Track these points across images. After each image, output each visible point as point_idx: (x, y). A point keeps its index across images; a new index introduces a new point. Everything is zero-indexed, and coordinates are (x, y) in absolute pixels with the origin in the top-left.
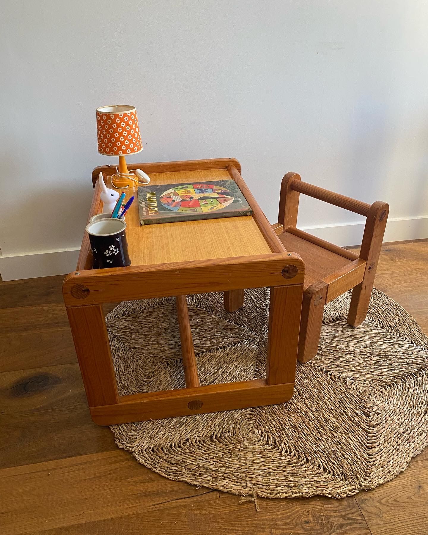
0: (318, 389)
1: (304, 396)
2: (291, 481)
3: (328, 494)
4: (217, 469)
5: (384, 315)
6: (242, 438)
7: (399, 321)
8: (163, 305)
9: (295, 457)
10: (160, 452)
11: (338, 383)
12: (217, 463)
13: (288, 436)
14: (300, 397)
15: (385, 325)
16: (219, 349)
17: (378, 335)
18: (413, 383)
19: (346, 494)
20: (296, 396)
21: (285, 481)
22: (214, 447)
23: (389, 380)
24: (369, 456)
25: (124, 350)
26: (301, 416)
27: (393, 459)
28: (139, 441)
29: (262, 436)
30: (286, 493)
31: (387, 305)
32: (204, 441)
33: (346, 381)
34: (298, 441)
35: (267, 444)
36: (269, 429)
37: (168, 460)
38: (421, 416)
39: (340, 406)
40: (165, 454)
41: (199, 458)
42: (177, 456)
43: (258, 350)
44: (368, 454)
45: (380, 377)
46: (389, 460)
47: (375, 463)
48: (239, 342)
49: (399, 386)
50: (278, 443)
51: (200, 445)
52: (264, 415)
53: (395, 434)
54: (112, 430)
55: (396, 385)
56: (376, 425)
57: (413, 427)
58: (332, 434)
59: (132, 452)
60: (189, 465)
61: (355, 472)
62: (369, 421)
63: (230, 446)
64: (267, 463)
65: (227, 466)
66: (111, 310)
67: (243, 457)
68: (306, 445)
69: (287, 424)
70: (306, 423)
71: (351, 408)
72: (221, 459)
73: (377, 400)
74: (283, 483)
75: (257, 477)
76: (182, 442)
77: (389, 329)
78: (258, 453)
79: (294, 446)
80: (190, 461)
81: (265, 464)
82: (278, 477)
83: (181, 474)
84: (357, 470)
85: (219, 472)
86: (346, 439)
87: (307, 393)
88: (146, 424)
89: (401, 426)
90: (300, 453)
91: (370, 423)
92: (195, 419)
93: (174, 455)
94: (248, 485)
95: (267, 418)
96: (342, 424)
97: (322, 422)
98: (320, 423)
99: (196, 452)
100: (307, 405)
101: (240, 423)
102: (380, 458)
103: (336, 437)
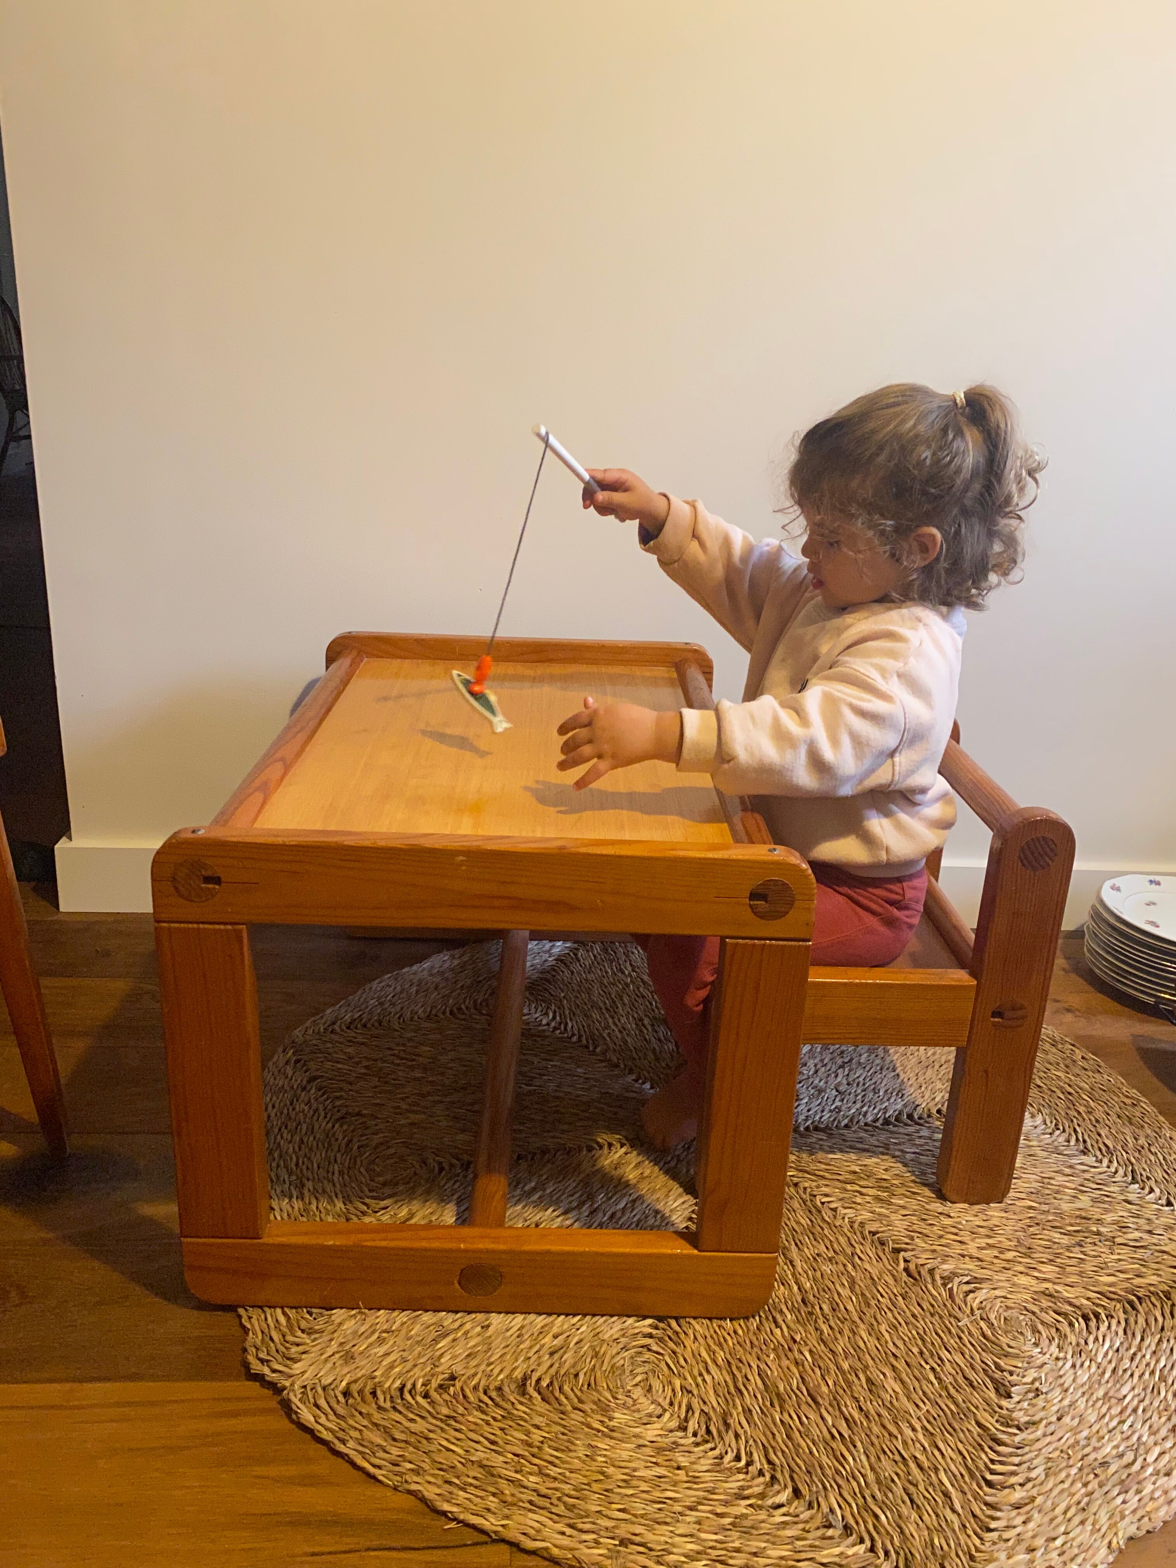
0: (863, 1294)
1: (817, 1308)
2: (738, 1550)
4: (519, 1476)
5: (1093, 1119)
6: (612, 1400)
7: (1135, 1139)
8: (463, 1017)
9: (761, 1479)
10: (363, 1400)
11: (926, 1287)
12: (522, 1461)
13: (747, 1412)
14: (803, 1309)
15: (1092, 1146)
16: (594, 1149)
18: (1160, 1319)
20: (792, 1303)
21: (719, 1545)
22: (524, 1412)
23: (1085, 1301)
24: (989, 1512)
25: (329, 1116)
26: (797, 1363)
27: (1066, 1533)
28: (311, 1363)
29: (671, 1404)
31: (1104, 1091)
32: (499, 1389)
33: (950, 1286)
34: (776, 1432)
35: (683, 1428)
36: (697, 1385)
37: (385, 1427)
39: (921, 1352)
40: (380, 1408)
41: (472, 1435)
42: (412, 1420)
44: (986, 1504)
45: (1057, 1287)
46: (1053, 1535)
47: (1006, 1535)
49: (1114, 1322)
50: (713, 1430)
51: (486, 1399)
52: (688, 1342)
53: (1082, 1459)
54: (243, 1320)
55: (1107, 1317)
56: (1028, 1423)
57: (1142, 1447)
58: (884, 1427)
59: (284, 1388)
60: (440, 1450)
61: (938, 1552)
62: (1007, 1409)
63: (572, 1415)
64: (674, 1486)
65: (552, 1473)
66: (318, 1011)
67: (605, 1456)
68: (801, 1451)
69: (753, 1381)
70: (811, 1385)
71: (957, 1363)
72: (535, 1450)
73: (1040, 1353)
74: (710, 1551)
75: (634, 1519)
76: (434, 1384)
77: (1104, 1156)
78: (648, 1451)
79: (761, 1448)
80: (447, 1439)
81: (664, 1486)
82: (699, 1530)
83: (412, 1470)
84: (945, 1547)
85: (525, 1487)
86: (925, 1448)
87: (827, 1301)
88: (342, 1317)
89: (1107, 1437)
90: (779, 1469)
91: (1010, 1416)
92: (488, 1326)
93: (406, 1417)
94: (602, 1540)
95: (697, 1355)
96: (921, 1404)
97: (860, 1389)
98: (852, 1391)
99: (470, 1418)
100: (821, 1334)
101: (613, 1357)
102: (1025, 1523)
103: (894, 1440)
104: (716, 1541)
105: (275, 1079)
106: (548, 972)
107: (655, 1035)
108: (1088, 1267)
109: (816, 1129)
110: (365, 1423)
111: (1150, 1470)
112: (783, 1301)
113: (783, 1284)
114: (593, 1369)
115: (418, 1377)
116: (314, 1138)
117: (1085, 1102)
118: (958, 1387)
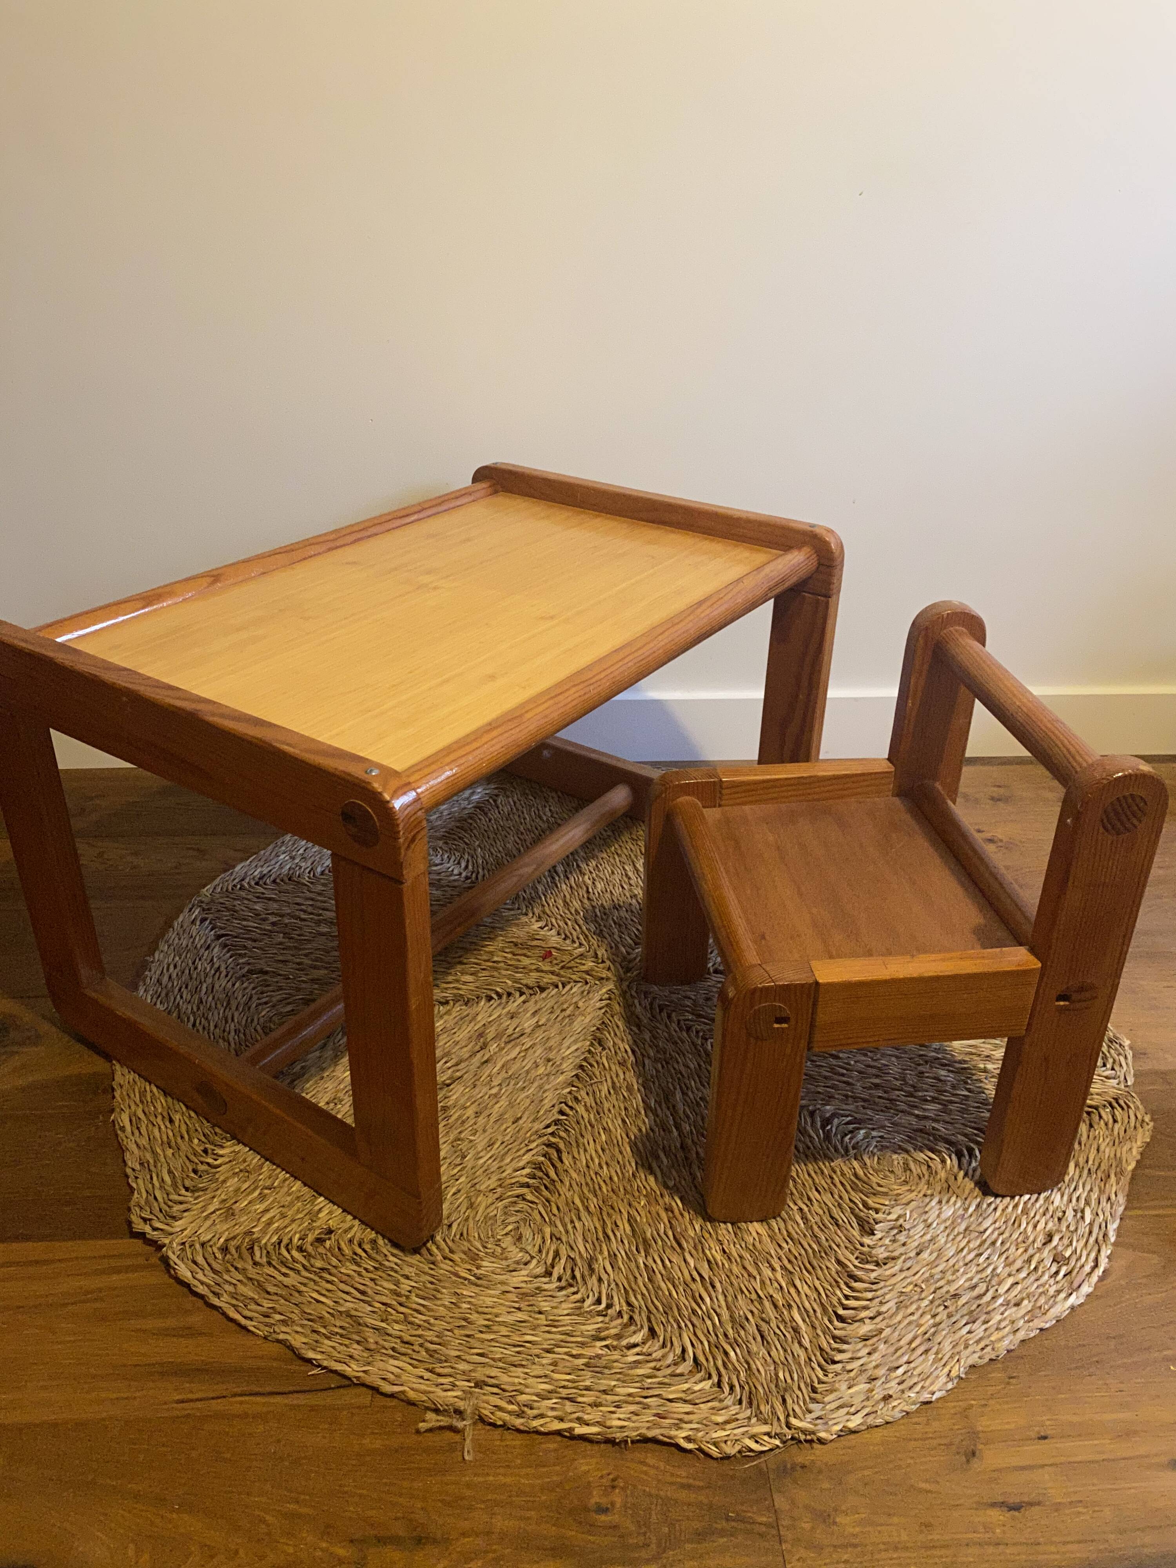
1: (694, 1153)
2: (587, 1389)
3: (688, 1439)
4: (384, 1325)
6: (482, 1249)
9: (619, 1321)
10: (241, 1257)
11: (806, 1129)
12: (389, 1309)
13: (613, 1257)
14: (680, 1155)
16: (493, 998)
19: (738, 1447)
20: (670, 1149)
21: (570, 1385)
22: (396, 1264)
23: (960, 1137)
24: (836, 1345)
25: (230, 975)
26: (668, 1208)
27: (909, 1363)
28: (191, 1220)
29: (540, 1251)
30: (561, 1420)
32: (373, 1241)
33: (829, 1127)
34: (638, 1275)
35: (548, 1273)
36: (567, 1232)
37: (258, 1281)
38: (1031, 1251)
40: (255, 1263)
41: (342, 1286)
42: (285, 1275)
43: (603, 1011)
44: (834, 1338)
45: (935, 1125)
46: (895, 1364)
47: (849, 1367)
48: (557, 987)
50: (578, 1274)
51: (359, 1251)
52: (563, 1190)
53: (934, 1292)
54: (130, 1180)
55: (980, 1153)
56: (887, 1258)
57: (996, 1278)
58: (744, 1268)
59: (164, 1245)
60: (310, 1302)
61: (782, 1385)
62: (869, 1246)
63: (442, 1265)
64: (533, 1330)
65: (417, 1321)
66: (228, 867)
67: (469, 1303)
68: (660, 1293)
69: (622, 1228)
70: (679, 1231)
71: (825, 1204)
72: (403, 1299)
73: (908, 1190)
74: (561, 1390)
75: (492, 1363)
76: (310, 1238)
78: (513, 1297)
79: (623, 1291)
80: (317, 1291)
81: (524, 1331)
82: (552, 1371)
83: (282, 1321)
84: (789, 1380)
85: (388, 1334)
86: (781, 1287)
88: (226, 1175)
89: (962, 1270)
90: (637, 1311)
91: (870, 1252)
93: (280, 1271)
94: (457, 1383)
95: (571, 1204)
96: (784, 1245)
97: (726, 1231)
98: (717, 1234)
99: (343, 1270)
100: (694, 1179)
101: (487, 1207)
102: (869, 1354)
103: (752, 1280)
104: (568, 1381)
105: (179, 939)
106: (465, 820)
107: (567, 881)
108: (970, 1103)
110: (240, 1277)
111: (1000, 1301)
112: (661, 1146)
113: (664, 1130)
114: (467, 1219)
115: (294, 1232)
116: (213, 998)
118: (823, 1227)
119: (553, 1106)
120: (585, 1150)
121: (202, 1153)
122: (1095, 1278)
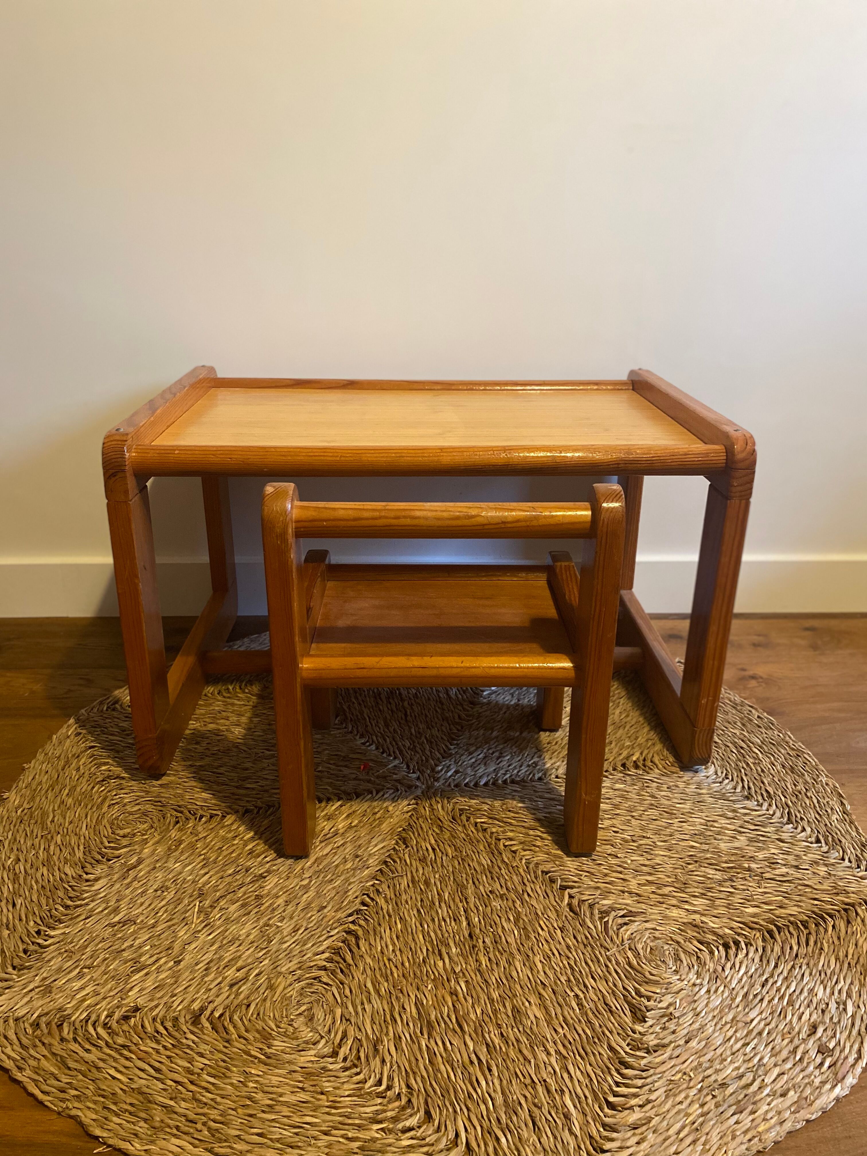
0: (525, 928)
1: (480, 941)
4: (172, 1103)
5: (759, 769)
6: (275, 1028)
7: (795, 785)
9: (398, 1103)
10: (49, 1032)
11: (585, 922)
12: (180, 1087)
13: (398, 1039)
14: (468, 942)
15: (756, 791)
17: (730, 814)
18: (795, 947)
22: (194, 1042)
23: (727, 931)
24: (605, 1133)
25: (93, 779)
26: (452, 993)
28: (10, 997)
29: (329, 1031)
31: (773, 744)
32: (176, 1019)
33: (606, 919)
34: (419, 1058)
35: (335, 1054)
36: (357, 1013)
37: (61, 1057)
38: (796, 1042)
39: (569, 980)
40: (63, 1040)
41: (139, 1063)
42: (87, 1051)
43: (410, 814)
44: (604, 1125)
45: (704, 919)
48: (371, 793)
49: (752, 949)
50: (362, 1055)
51: (161, 1029)
52: (357, 974)
53: (703, 1081)
55: (746, 945)
56: (657, 1046)
57: (762, 1068)
58: (520, 1051)
60: (106, 1078)
62: (640, 1033)
63: (236, 1044)
64: (314, 1111)
65: (204, 1099)
66: (107, 692)
67: (257, 1082)
68: (439, 1075)
69: (408, 1010)
70: (461, 1013)
71: (600, 991)
72: (194, 1077)
73: (678, 980)
75: (269, 1143)
76: (116, 1016)
77: (765, 800)
78: (298, 1077)
79: (404, 1073)
80: (114, 1068)
81: (305, 1111)
83: (77, 1097)
85: (176, 1113)
86: (555, 1071)
87: (491, 934)
89: (729, 1059)
90: (415, 1094)
91: (641, 1039)
92: (180, 961)
93: (83, 1047)
95: (362, 986)
96: (560, 1030)
97: (504, 1016)
98: (496, 1018)
99: (142, 1048)
100: (479, 965)
101: (285, 989)
102: (638, 1143)
103: (527, 1065)
105: (54, 750)
107: (389, 706)
108: (737, 899)
109: (513, 782)
110: (45, 1052)
111: (767, 1091)
112: (452, 935)
113: (455, 920)
114: (265, 999)
115: (103, 1010)
116: (74, 799)
117: (754, 755)
118: (597, 1013)
119: (356, 897)
120: (381, 938)
121: (35, 935)
122: (859, 1070)
